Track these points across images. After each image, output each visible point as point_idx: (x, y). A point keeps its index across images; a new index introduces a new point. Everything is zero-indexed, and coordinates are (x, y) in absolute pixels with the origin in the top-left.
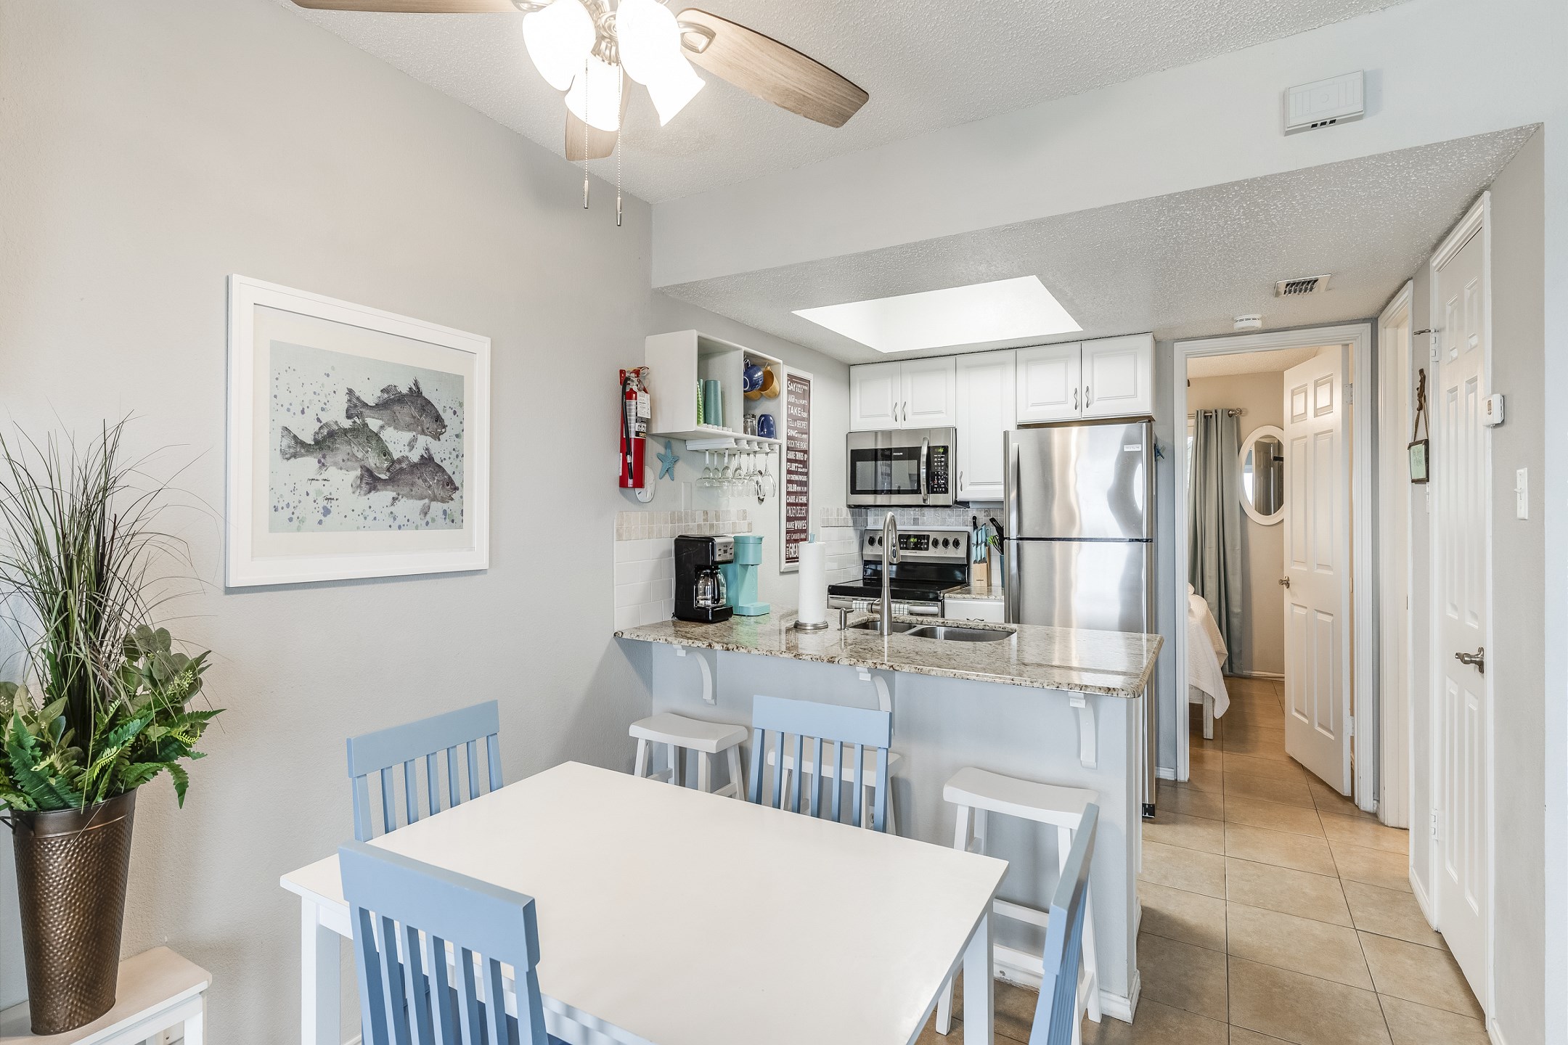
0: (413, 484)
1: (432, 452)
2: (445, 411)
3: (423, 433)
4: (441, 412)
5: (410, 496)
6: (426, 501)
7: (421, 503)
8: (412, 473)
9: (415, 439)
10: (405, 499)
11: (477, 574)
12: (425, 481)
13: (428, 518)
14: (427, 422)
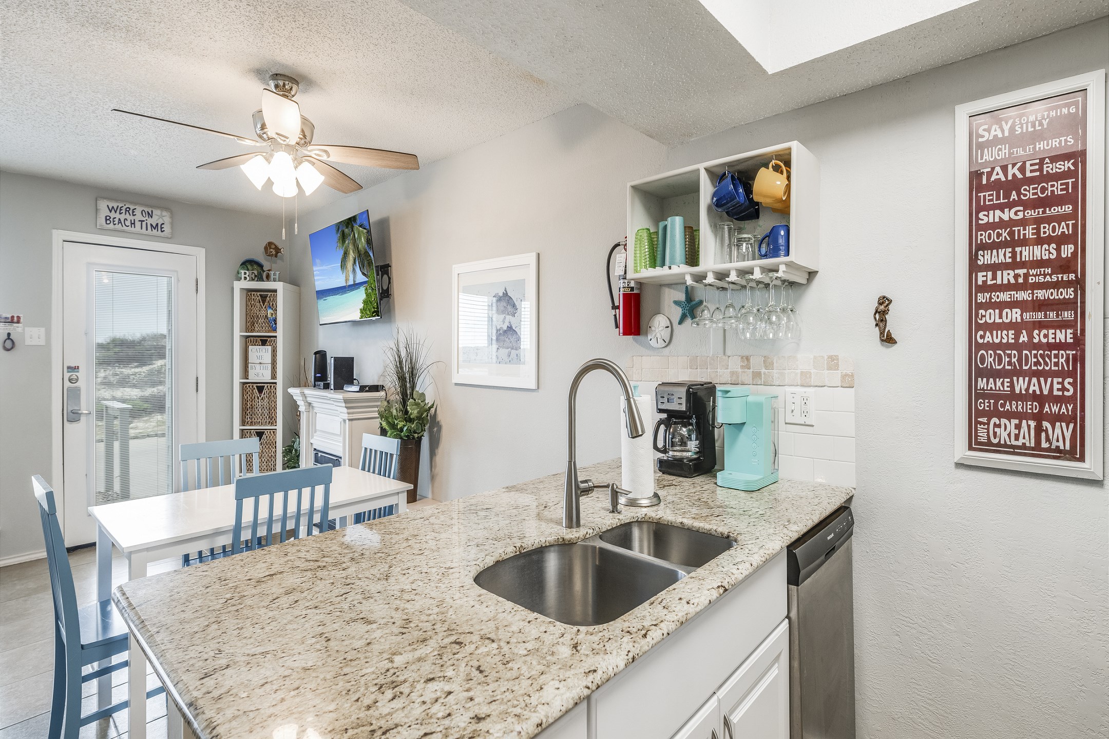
0: (504, 341)
1: (512, 324)
2: (517, 301)
3: (508, 314)
4: (515, 302)
5: (503, 347)
6: (510, 349)
7: (507, 350)
8: (504, 335)
9: (505, 317)
10: (501, 349)
11: (534, 392)
12: (509, 339)
13: (510, 359)
14: (510, 308)
